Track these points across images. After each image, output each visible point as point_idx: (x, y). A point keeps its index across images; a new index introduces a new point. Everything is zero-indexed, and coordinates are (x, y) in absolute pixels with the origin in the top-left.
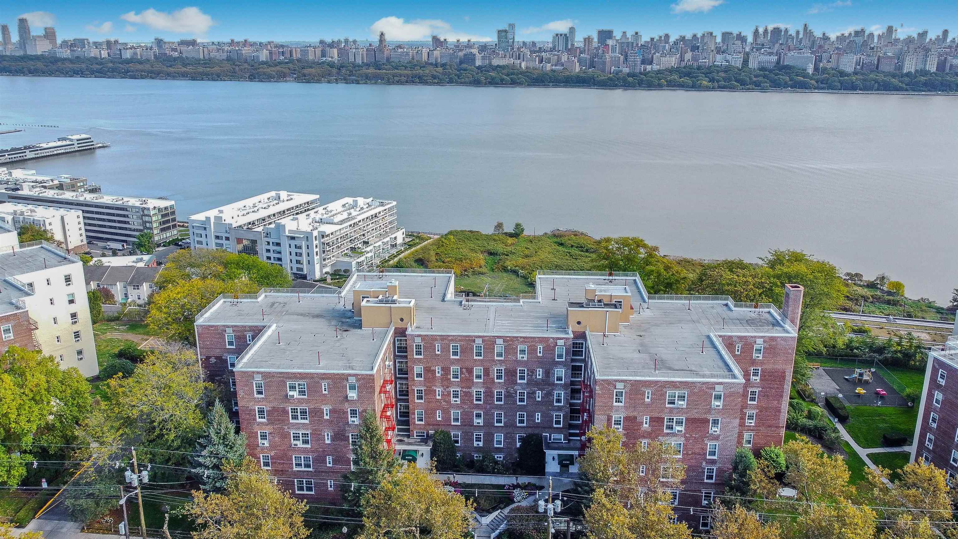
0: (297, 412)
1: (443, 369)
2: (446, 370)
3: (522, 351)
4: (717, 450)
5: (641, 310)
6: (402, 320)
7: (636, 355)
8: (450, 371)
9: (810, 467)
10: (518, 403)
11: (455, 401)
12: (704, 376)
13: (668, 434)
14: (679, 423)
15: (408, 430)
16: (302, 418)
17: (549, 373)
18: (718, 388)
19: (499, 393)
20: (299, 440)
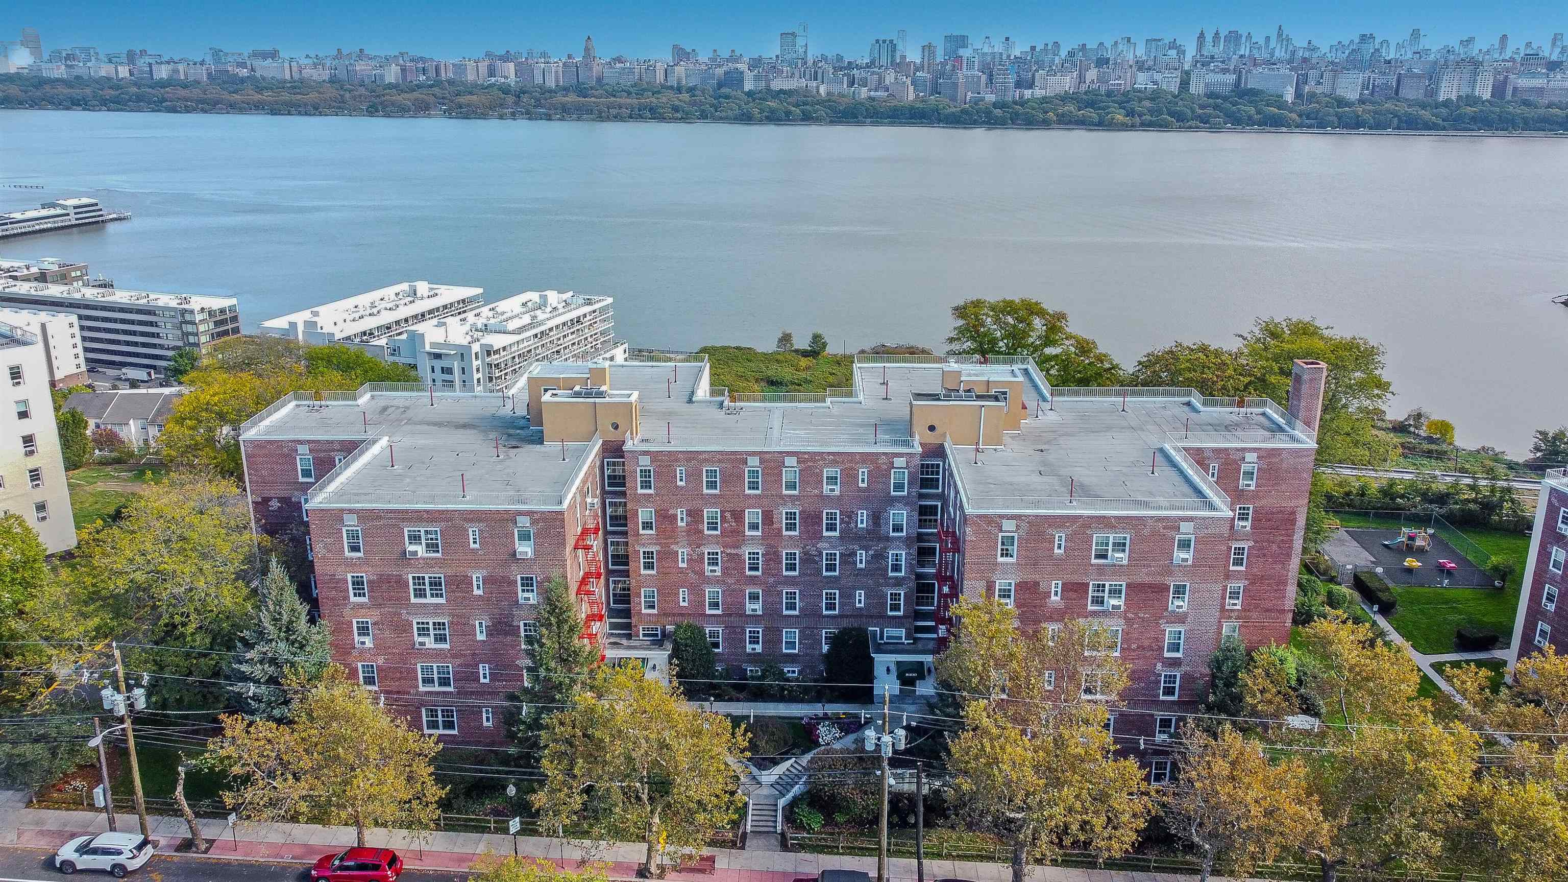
0: (424, 584)
1: (689, 513)
2: (695, 515)
3: (832, 480)
4: (1182, 642)
5: (1040, 412)
6: (616, 427)
7: (1036, 478)
8: (703, 516)
9: (1353, 662)
10: (825, 573)
11: (711, 571)
12: (1159, 508)
13: (1094, 614)
14: (1115, 592)
15: (628, 626)
16: (432, 596)
17: (879, 518)
18: (1186, 527)
19: (791, 556)
20: (429, 635)
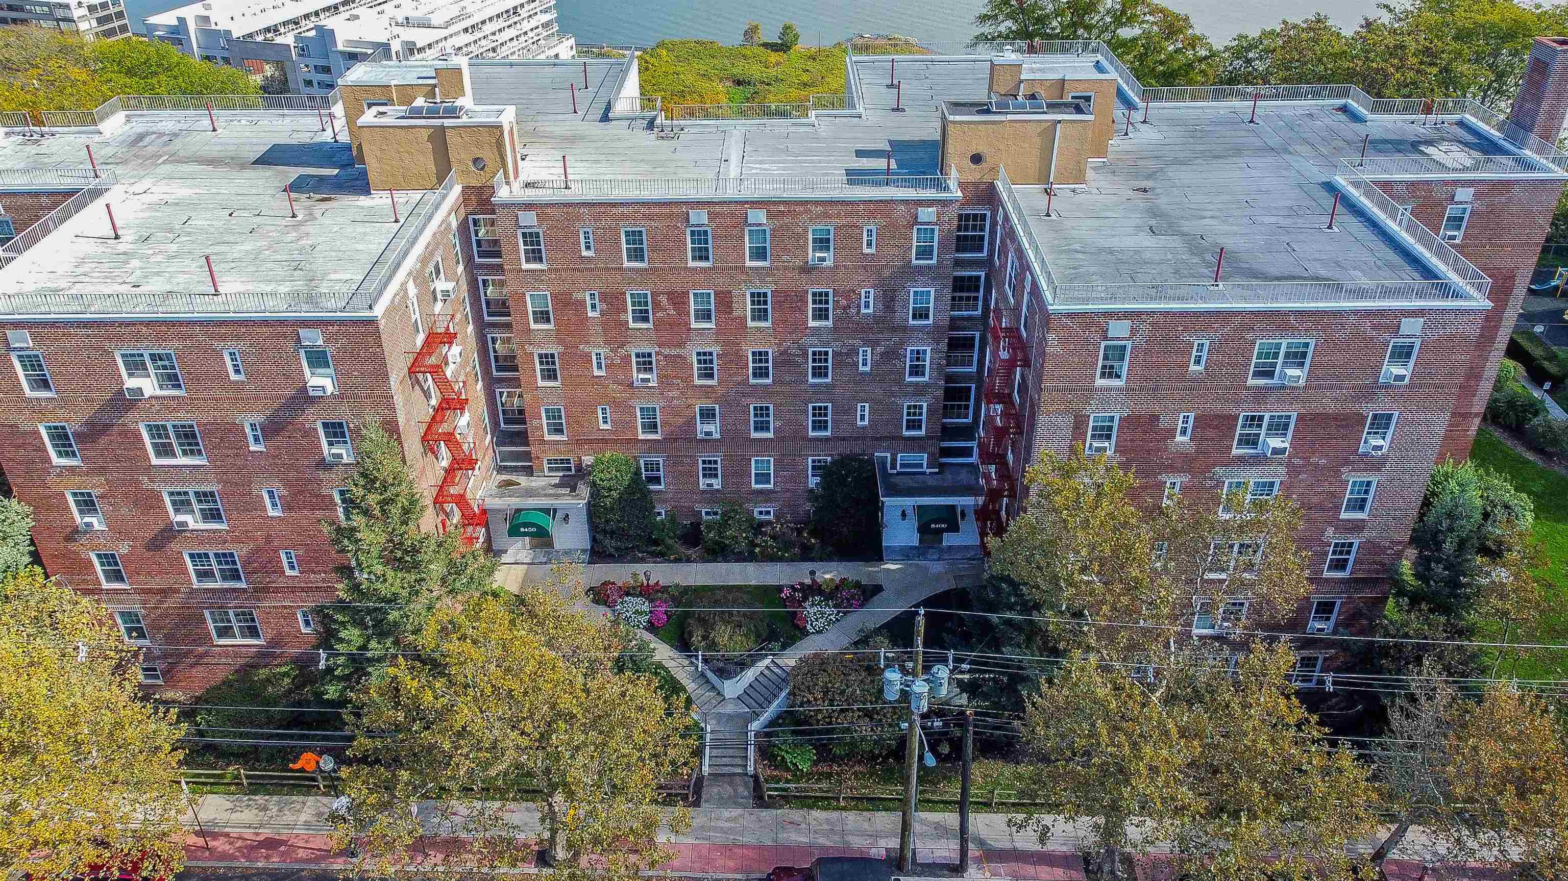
0: (167, 435)
1: (604, 297)
2: (612, 300)
4: (1370, 497)
6: (480, 165)
8: (625, 300)
10: (811, 380)
11: (643, 380)
12: (1361, 293)
13: (1241, 460)
14: (1278, 427)
15: (526, 456)
16: (184, 453)
17: (893, 300)
18: (1411, 327)
19: (760, 356)
20: (192, 510)
